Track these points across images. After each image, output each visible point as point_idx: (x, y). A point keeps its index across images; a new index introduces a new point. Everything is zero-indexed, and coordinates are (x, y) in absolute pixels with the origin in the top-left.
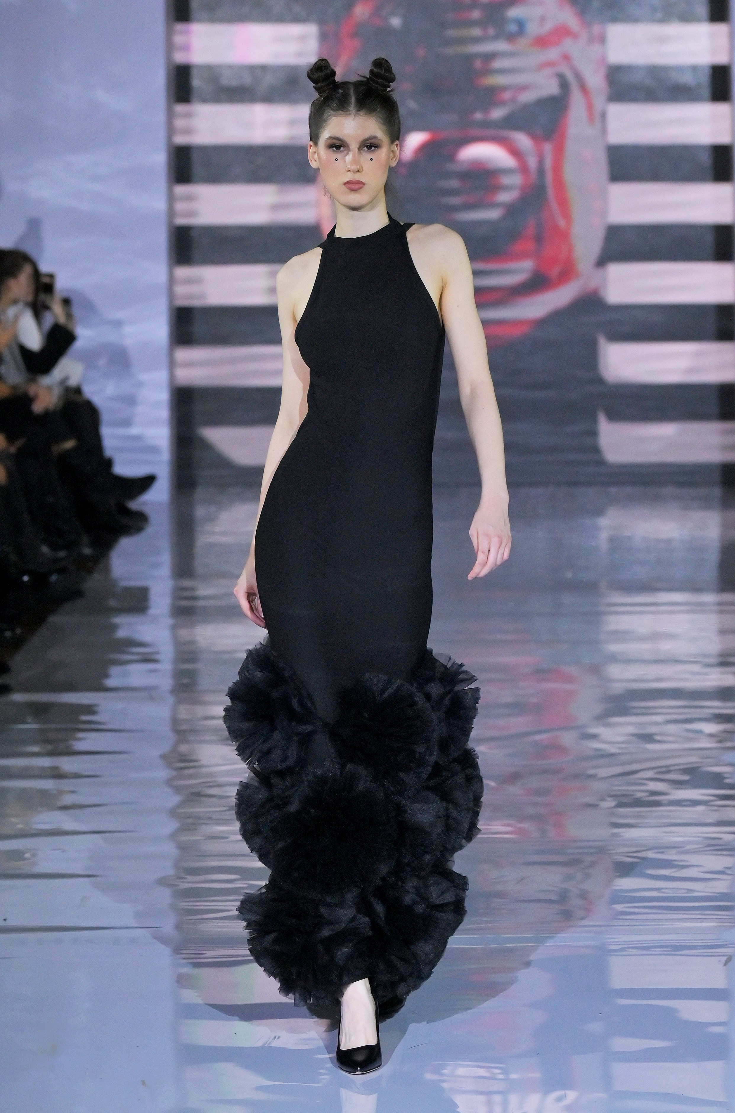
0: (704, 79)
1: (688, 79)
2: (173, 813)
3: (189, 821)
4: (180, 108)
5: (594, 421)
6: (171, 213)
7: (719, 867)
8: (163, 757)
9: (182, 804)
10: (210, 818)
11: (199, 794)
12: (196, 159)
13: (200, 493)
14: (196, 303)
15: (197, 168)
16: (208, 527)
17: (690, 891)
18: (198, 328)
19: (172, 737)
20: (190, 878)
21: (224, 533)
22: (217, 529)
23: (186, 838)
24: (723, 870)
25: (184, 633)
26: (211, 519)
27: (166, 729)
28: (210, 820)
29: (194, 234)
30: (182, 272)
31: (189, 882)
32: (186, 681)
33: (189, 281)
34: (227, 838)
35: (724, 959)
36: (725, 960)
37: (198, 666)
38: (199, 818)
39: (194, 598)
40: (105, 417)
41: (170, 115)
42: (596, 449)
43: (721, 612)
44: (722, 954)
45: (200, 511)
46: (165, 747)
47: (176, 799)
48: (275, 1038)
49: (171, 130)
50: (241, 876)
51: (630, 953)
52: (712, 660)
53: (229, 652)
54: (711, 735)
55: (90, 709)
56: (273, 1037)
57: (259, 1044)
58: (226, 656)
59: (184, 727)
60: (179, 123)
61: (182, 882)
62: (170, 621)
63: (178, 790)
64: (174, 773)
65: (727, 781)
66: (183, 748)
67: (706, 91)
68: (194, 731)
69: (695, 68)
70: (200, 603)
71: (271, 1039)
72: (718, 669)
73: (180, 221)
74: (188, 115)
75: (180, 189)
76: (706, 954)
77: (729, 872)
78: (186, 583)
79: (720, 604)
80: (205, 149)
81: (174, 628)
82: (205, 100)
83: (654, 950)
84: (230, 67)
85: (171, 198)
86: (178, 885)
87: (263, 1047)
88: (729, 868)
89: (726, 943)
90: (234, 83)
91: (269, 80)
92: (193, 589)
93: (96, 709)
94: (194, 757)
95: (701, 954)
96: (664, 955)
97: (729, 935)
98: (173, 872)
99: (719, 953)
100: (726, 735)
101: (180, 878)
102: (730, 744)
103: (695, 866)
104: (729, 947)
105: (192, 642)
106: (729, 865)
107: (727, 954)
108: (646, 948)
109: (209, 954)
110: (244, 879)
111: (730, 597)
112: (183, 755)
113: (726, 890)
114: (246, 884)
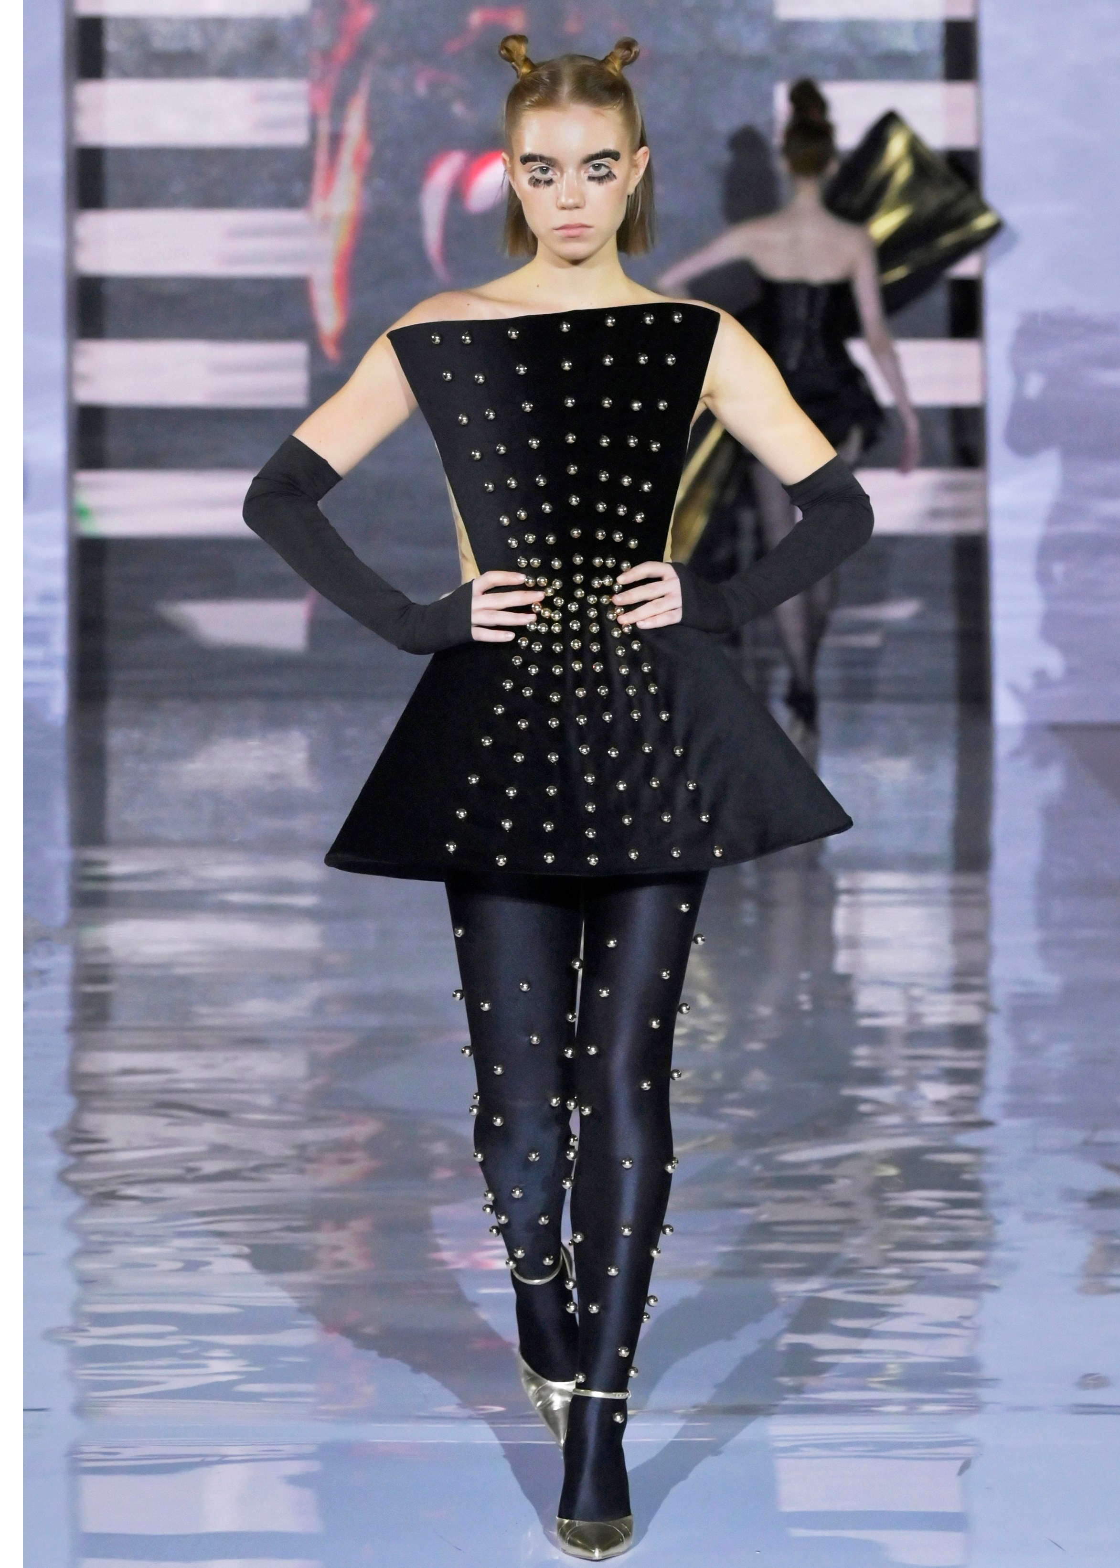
0: (934, 43)
1: (906, 43)
2: (70, 1225)
3: (96, 1238)
4: (86, 88)
6: (71, 255)
7: (952, 1317)
8: (57, 1134)
9: (81, 1212)
10: (127, 1234)
11: (110, 1195)
12: (110, 168)
13: (115, 708)
14: (109, 399)
15: (114, 185)
16: (129, 764)
18: (113, 443)
19: (69, 1103)
20: (95, 1331)
23: (91, 1266)
24: (959, 1320)
25: (91, 934)
27: (60, 1089)
28: (127, 1236)
29: (108, 290)
30: (89, 351)
31: (94, 1337)
32: (92, 1012)
34: (155, 1266)
35: (959, 1463)
36: (959, 1466)
37: (112, 988)
38: (112, 1234)
39: (107, 879)
41: (70, 101)
43: (957, 905)
44: (957, 1456)
45: (115, 738)
46: (60, 1120)
47: (71, 1205)
49: (70, 125)
50: (179, 1327)
51: (806, 1454)
52: (941, 982)
53: (157, 966)
54: (938, 1103)
58: (155, 973)
59: (85, 1087)
61: (80, 1336)
62: (66, 916)
63: (78, 1188)
64: (72, 1161)
65: (967, 1177)
66: (89, 1121)
67: (937, 64)
68: (102, 1093)
69: (919, 26)
70: (116, 887)
72: (950, 997)
73: (87, 268)
74: (99, 99)
75: (87, 220)
77: (966, 1323)
78: (92, 854)
79: (955, 891)
80: (126, 154)
81: (74, 926)
82: (125, 74)
84: (168, 20)
85: (71, 235)
86: (74, 1342)
88: (965, 1318)
89: (962, 1439)
90: (175, 46)
91: (230, 41)
92: (103, 864)
94: (101, 1136)
95: (920, 1456)
96: (860, 1457)
97: (967, 1426)
98: (67, 1321)
99: (949, 1454)
100: (963, 1104)
101: (75, 1330)
102: (968, 1118)
103: (912, 1314)
104: (966, 1445)
105: (104, 950)
106: (967, 1314)
107: (963, 1456)
108: (830, 1446)
109: (127, 1453)
110: (183, 1332)
111: (968, 880)
112: (85, 1132)
113: (961, 1354)
114: (186, 1340)
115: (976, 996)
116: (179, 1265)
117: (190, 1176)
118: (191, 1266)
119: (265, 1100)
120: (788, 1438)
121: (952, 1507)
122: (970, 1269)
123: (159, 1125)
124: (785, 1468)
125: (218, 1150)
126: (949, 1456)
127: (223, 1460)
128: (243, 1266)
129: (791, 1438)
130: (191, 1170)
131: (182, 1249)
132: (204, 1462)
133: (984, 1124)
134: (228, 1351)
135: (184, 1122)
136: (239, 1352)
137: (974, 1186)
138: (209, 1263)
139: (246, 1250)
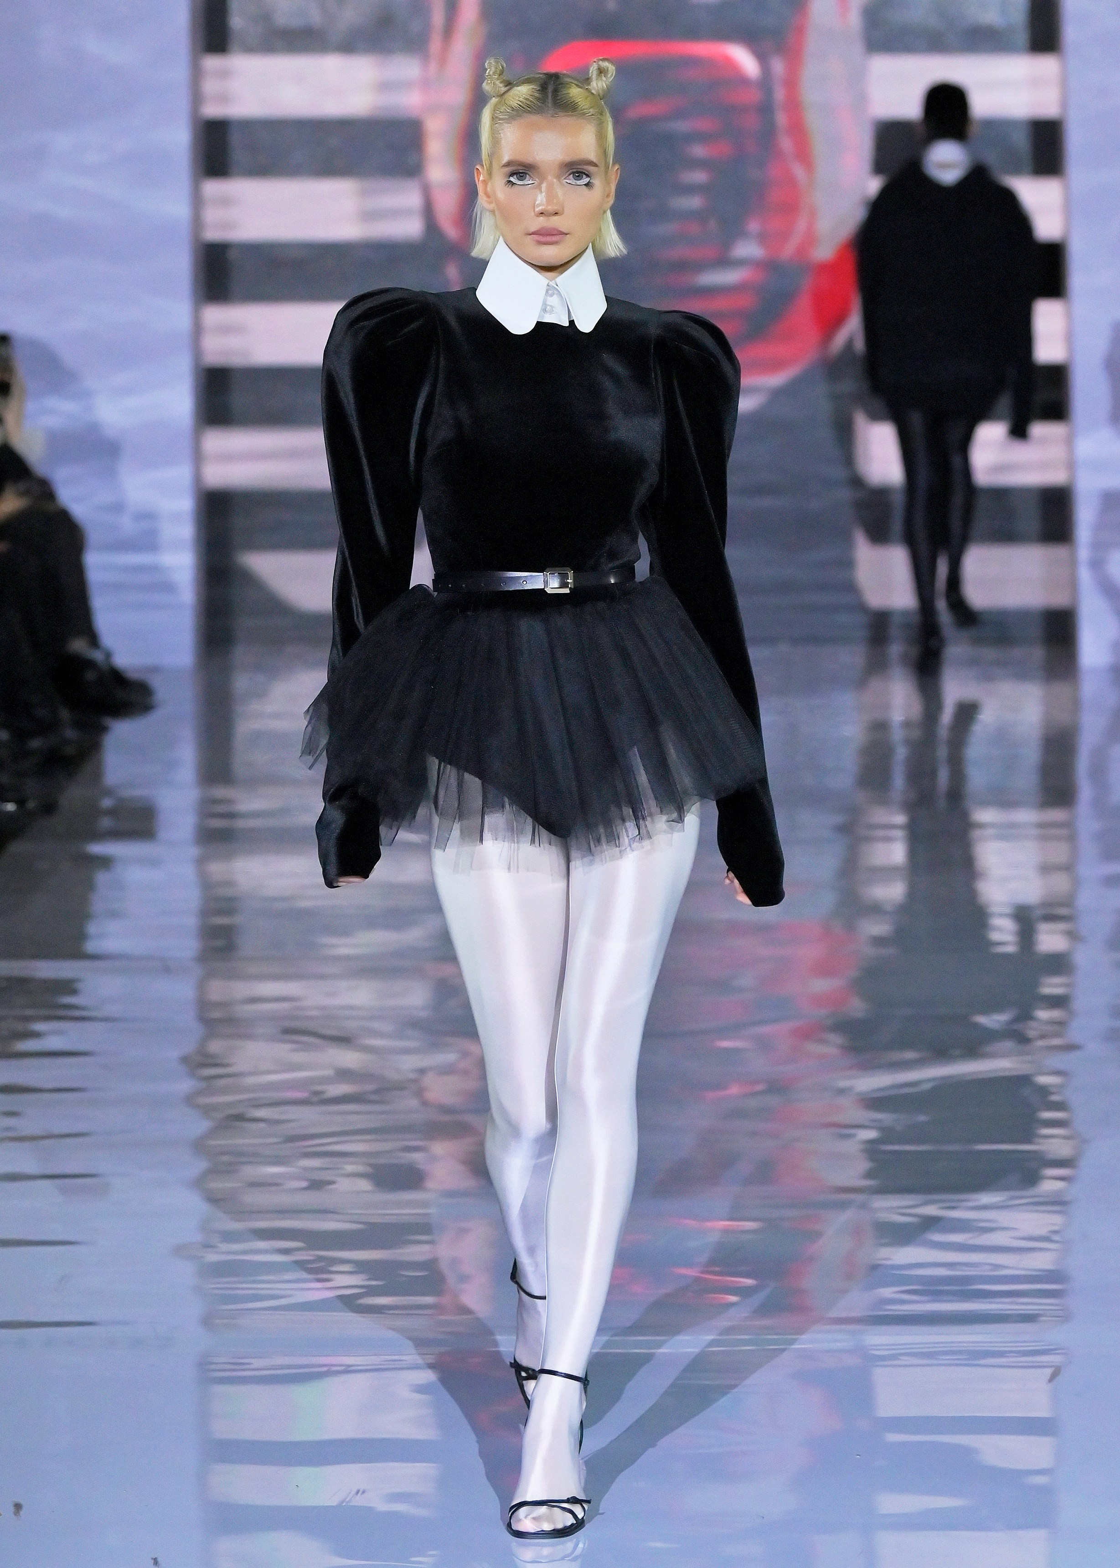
0: (1019, 18)
1: (993, 18)
2: (199, 1147)
3: (225, 1158)
4: (212, 62)
5: (848, 543)
6: (197, 222)
7: (1043, 1232)
8: (185, 1060)
9: (211, 1133)
10: (255, 1155)
11: (240, 1118)
12: (235, 139)
13: (241, 653)
14: (236, 361)
15: (238, 154)
16: (255, 706)
17: (997, 1267)
18: (239, 399)
19: (197, 1030)
20: (224, 1247)
21: (277, 716)
22: (269, 709)
23: (218, 1185)
24: (1047, 1235)
25: (216, 869)
26: (261, 694)
27: (188, 1019)
28: (255, 1157)
29: (233, 255)
30: (214, 314)
31: (223, 1253)
32: (219, 943)
33: (227, 329)
34: (283, 1184)
35: (1049, 1372)
36: (1050, 1374)
37: (237, 920)
38: (243, 1154)
39: (231, 816)
40: (93, 536)
41: (196, 75)
42: (851, 587)
43: (1043, 838)
44: (1047, 1364)
45: (241, 682)
46: (189, 1046)
47: (201, 1126)
48: (358, 1492)
49: (197, 97)
50: (305, 1243)
51: (905, 1362)
53: (283, 899)
55: (68, 987)
56: (354, 1492)
57: (334, 1502)
59: (216, 1014)
60: (210, 86)
61: (210, 1252)
62: (194, 851)
63: (207, 1111)
64: (203, 1085)
65: (1054, 1098)
66: (215, 1046)
67: (1022, 37)
68: (231, 1020)
70: (241, 824)
71: (351, 1495)
73: (212, 235)
74: (225, 74)
75: (213, 188)
76: (1020, 1364)
77: (1056, 1238)
78: (220, 792)
79: (1041, 825)
80: (249, 125)
81: (201, 861)
82: (250, 49)
83: (942, 1358)
85: (197, 202)
86: (204, 1257)
87: (339, 1506)
88: (1055, 1232)
89: (1050, 1347)
90: (296, 22)
91: (349, 18)
92: (229, 801)
93: (79, 986)
94: (227, 1060)
95: (1013, 1364)
96: (957, 1365)
97: (1056, 1335)
98: (198, 1238)
99: (1041, 1362)
100: (1050, 1028)
101: (207, 1246)
102: (1056, 1042)
103: (1004, 1229)
104: (1051, 1354)
105: (229, 883)
106: (1056, 1228)
107: (1053, 1364)
108: (930, 1355)
109: (257, 1363)
110: (310, 1248)
111: (1057, 815)
112: (212, 1056)
113: (1049, 1267)
114: (311, 1256)
115: (1061, 926)
116: (304, 1184)
117: (315, 1099)
118: (316, 1185)
119: (386, 1027)
120: (883, 1347)
121: (1043, 1412)
122: (1059, 1185)
123: (283, 1051)
124: (880, 1375)
125: (344, 1074)
126: (1042, 1364)
127: (348, 1370)
128: (364, 1185)
129: (887, 1347)
130: (316, 1093)
131: (306, 1169)
132: (327, 1373)
133: (1072, 1047)
134: (352, 1265)
135: (307, 1047)
136: (361, 1267)
137: (1060, 1106)
138: (333, 1182)
139: (369, 1170)
